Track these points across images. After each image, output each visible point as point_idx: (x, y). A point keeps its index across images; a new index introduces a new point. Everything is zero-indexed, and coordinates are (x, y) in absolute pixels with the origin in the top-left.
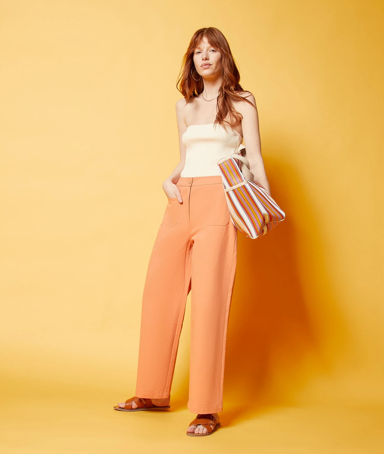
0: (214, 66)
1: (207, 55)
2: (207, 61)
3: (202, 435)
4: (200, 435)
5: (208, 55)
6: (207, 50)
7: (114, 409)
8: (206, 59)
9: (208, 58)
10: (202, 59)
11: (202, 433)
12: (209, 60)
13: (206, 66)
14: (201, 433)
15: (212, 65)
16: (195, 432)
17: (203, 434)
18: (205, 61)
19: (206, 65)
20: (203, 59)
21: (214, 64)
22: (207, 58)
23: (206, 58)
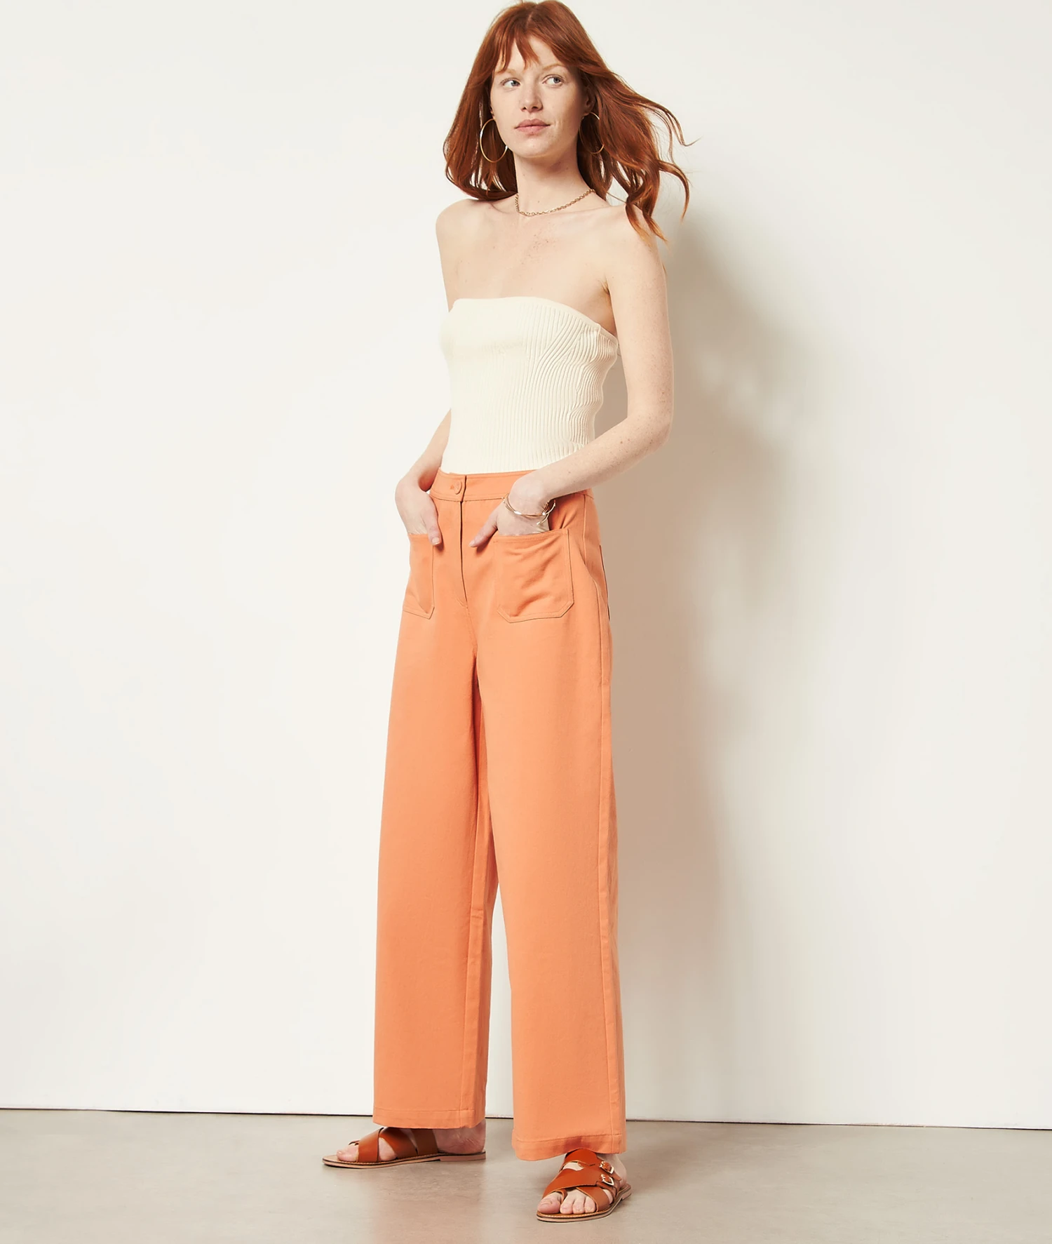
0: (555, 128)
1: (536, 95)
2: (534, 116)
3: (583, 1215)
4: (577, 1216)
5: (539, 96)
6: (537, 80)
7: (323, 1164)
8: (535, 109)
9: (539, 106)
10: (523, 107)
11: (581, 1211)
12: (544, 110)
13: (533, 127)
14: (578, 1212)
15: (549, 125)
16: (561, 1211)
17: (586, 1215)
18: (531, 112)
19: (532, 125)
20: (525, 108)
21: (557, 122)
22: (537, 106)
23: (533, 104)
